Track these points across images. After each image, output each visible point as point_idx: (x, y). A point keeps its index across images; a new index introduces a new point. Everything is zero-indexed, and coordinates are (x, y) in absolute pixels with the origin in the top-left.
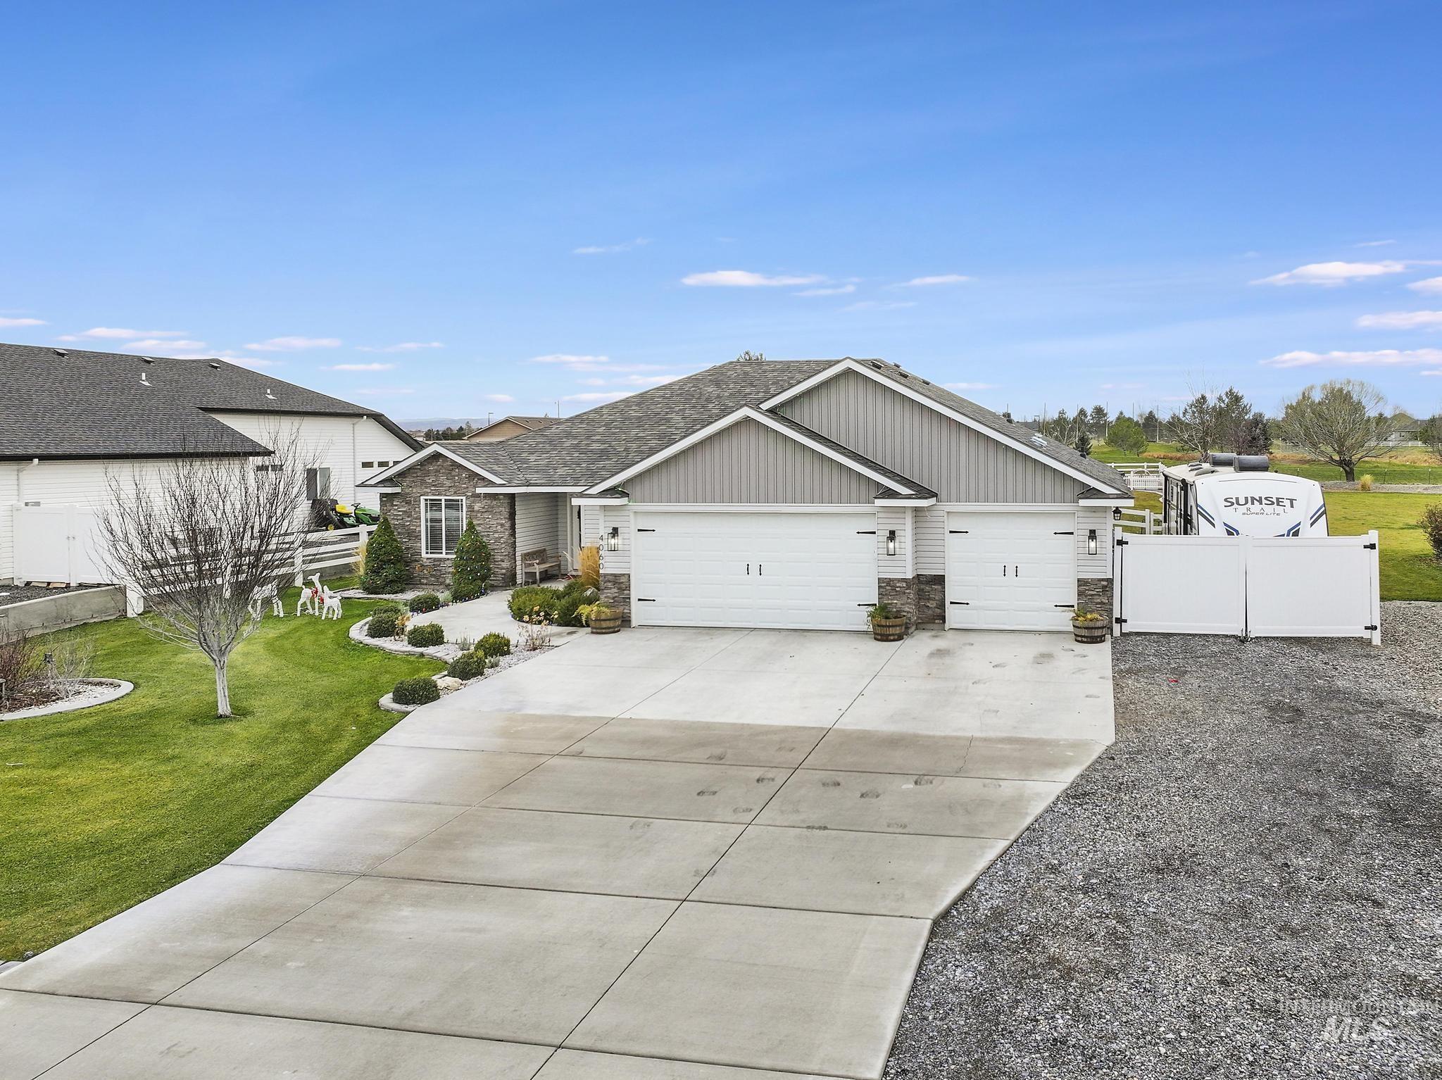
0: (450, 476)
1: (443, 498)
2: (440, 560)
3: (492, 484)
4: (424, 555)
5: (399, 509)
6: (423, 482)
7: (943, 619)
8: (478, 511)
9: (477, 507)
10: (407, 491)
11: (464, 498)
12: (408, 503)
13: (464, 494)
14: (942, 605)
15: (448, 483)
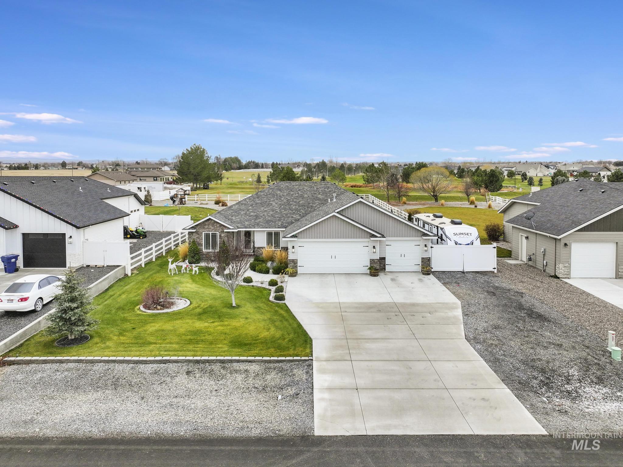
0: (213, 225)
1: (211, 233)
2: (209, 252)
3: (230, 229)
4: (204, 251)
5: (195, 236)
6: (204, 228)
7: (385, 269)
8: (223, 237)
9: (222, 235)
10: (198, 230)
11: (218, 233)
12: (199, 234)
13: (218, 231)
14: (385, 266)
15: (212, 228)
